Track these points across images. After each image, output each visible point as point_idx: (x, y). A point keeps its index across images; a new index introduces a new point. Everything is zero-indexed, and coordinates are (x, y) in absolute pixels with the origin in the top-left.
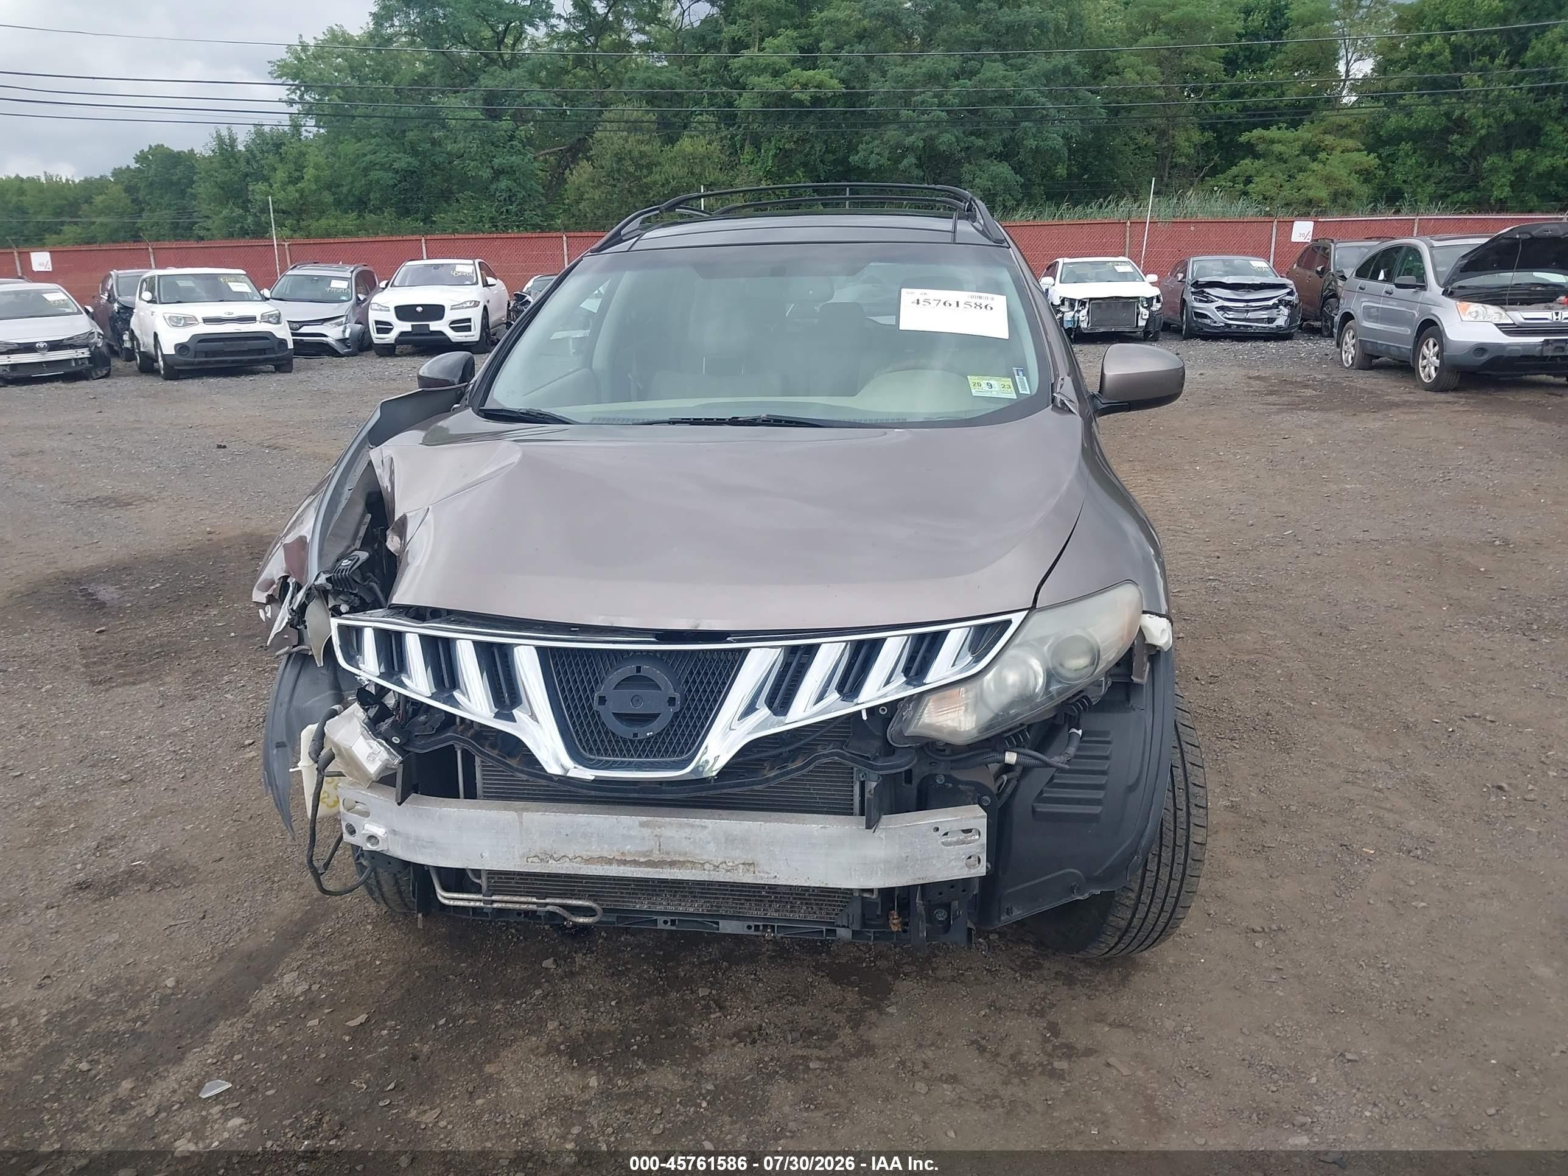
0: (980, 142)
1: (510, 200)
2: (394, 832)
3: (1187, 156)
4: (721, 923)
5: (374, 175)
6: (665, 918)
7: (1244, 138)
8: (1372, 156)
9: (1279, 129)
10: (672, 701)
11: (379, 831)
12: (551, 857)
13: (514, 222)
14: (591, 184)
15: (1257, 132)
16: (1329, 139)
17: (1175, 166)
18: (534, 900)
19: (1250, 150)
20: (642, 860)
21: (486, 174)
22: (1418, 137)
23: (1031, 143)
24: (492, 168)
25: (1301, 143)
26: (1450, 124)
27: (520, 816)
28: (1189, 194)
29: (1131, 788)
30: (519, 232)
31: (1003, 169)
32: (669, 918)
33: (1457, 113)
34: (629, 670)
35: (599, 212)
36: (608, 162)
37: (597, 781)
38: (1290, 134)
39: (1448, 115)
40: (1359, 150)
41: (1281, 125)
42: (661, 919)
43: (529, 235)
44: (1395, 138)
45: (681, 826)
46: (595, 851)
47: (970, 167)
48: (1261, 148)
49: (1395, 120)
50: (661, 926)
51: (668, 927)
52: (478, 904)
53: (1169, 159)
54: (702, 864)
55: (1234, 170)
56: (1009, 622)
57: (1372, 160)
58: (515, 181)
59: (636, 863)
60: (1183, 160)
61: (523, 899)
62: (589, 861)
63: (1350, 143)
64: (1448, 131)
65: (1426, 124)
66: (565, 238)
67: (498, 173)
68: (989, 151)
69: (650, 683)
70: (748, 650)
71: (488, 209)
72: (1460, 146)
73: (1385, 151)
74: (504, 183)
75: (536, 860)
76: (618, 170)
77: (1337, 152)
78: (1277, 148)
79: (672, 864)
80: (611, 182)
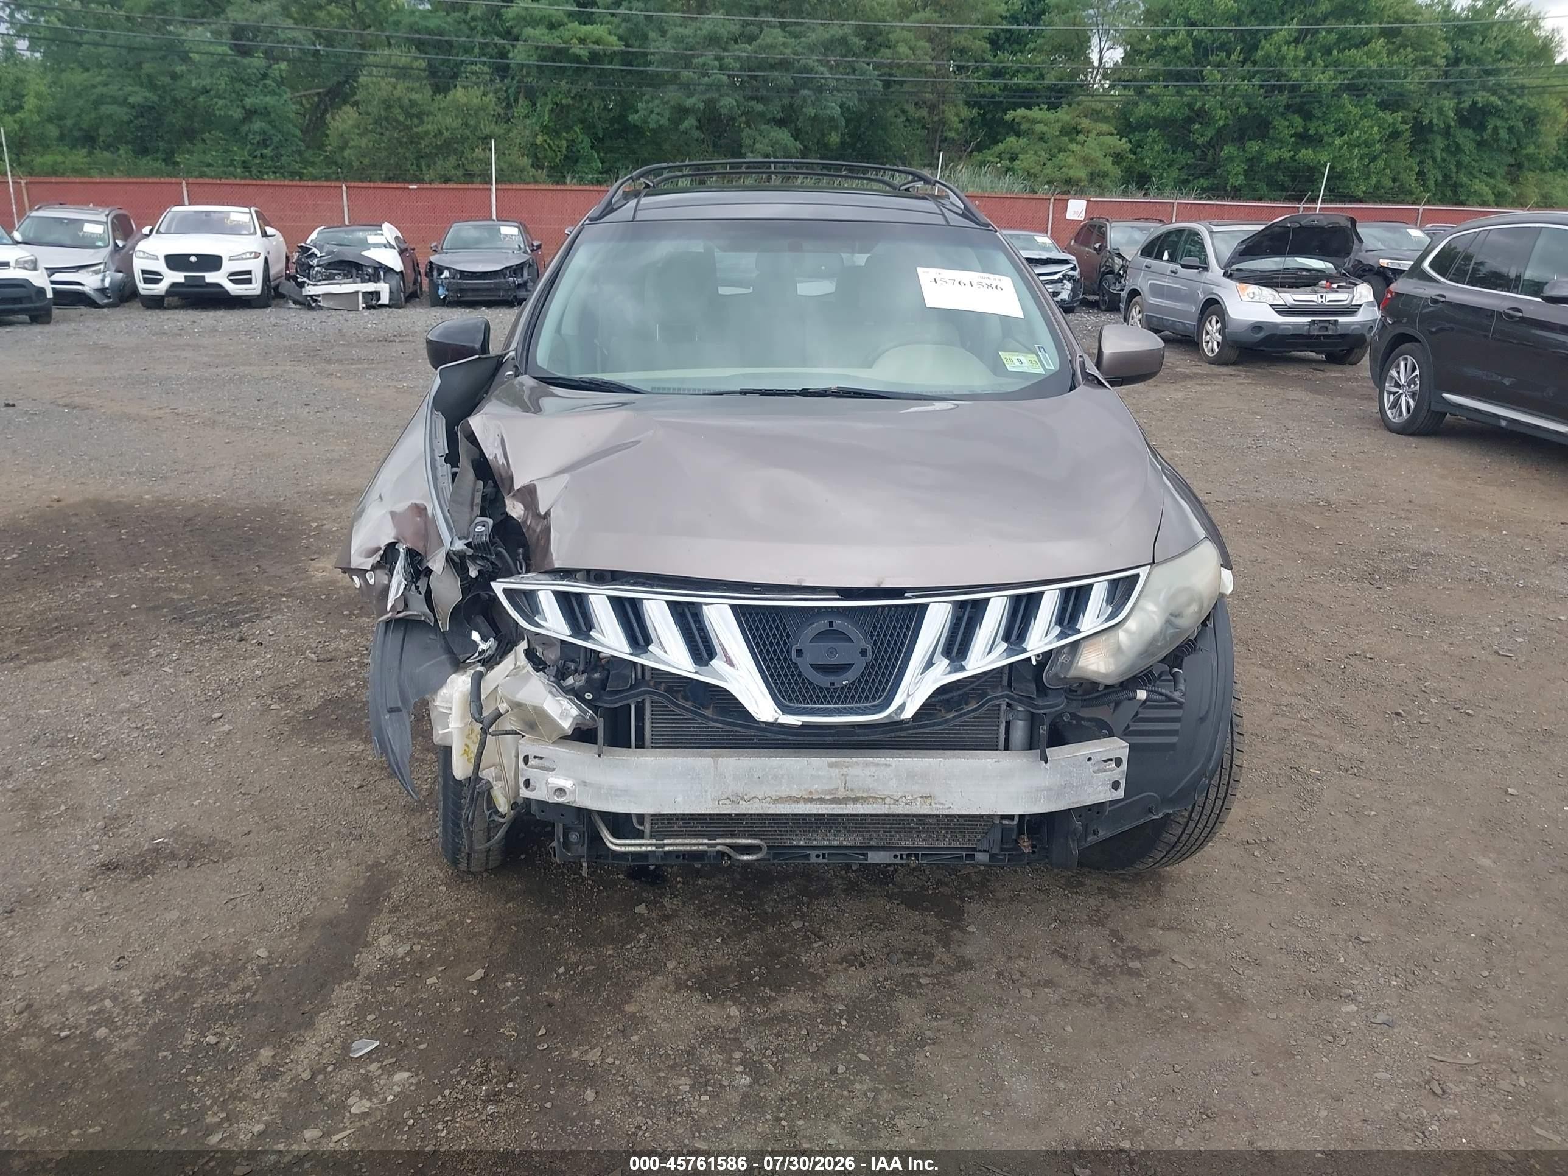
0: (760, 107)
1: (264, 143)
2: (585, 783)
3: (956, 130)
4: (870, 854)
5: (106, 109)
6: (818, 852)
7: (1009, 116)
8: (1124, 140)
9: (1041, 109)
10: (863, 652)
11: (567, 784)
12: (742, 798)
13: (270, 167)
14: (357, 131)
15: (1021, 112)
16: (1085, 123)
17: (944, 140)
18: (706, 841)
19: (1013, 129)
20: (828, 797)
21: (237, 114)
22: (1165, 124)
23: (811, 111)
24: (244, 107)
25: (1060, 124)
26: (1192, 114)
27: (716, 763)
28: (960, 167)
29: (1202, 719)
30: (276, 178)
31: (783, 136)
32: (820, 853)
33: (1199, 104)
34: (822, 625)
35: (366, 161)
36: (374, 109)
37: (805, 726)
38: (1051, 116)
39: (1190, 106)
40: (1112, 134)
41: (1042, 106)
42: (813, 853)
43: (287, 183)
44: (1144, 125)
45: (867, 765)
46: (784, 791)
47: (750, 132)
48: (1024, 126)
49: (1143, 109)
50: (813, 859)
51: (820, 860)
52: (649, 848)
53: (939, 133)
54: (884, 799)
55: (1001, 147)
56: (1138, 575)
57: (1123, 145)
58: (270, 122)
59: (822, 801)
60: (952, 134)
61: (694, 841)
62: (778, 800)
63: (1104, 127)
64: (1190, 120)
65: (1171, 113)
66: (344, 188)
67: (250, 114)
68: (769, 116)
69: (846, 638)
70: (926, 606)
71: (240, 154)
72: (1201, 135)
73: (1136, 137)
74: (258, 125)
75: (726, 802)
76: (386, 119)
77: (1093, 135)
78: (1040, 128)
79: (856, 800)
80: (379, 130)
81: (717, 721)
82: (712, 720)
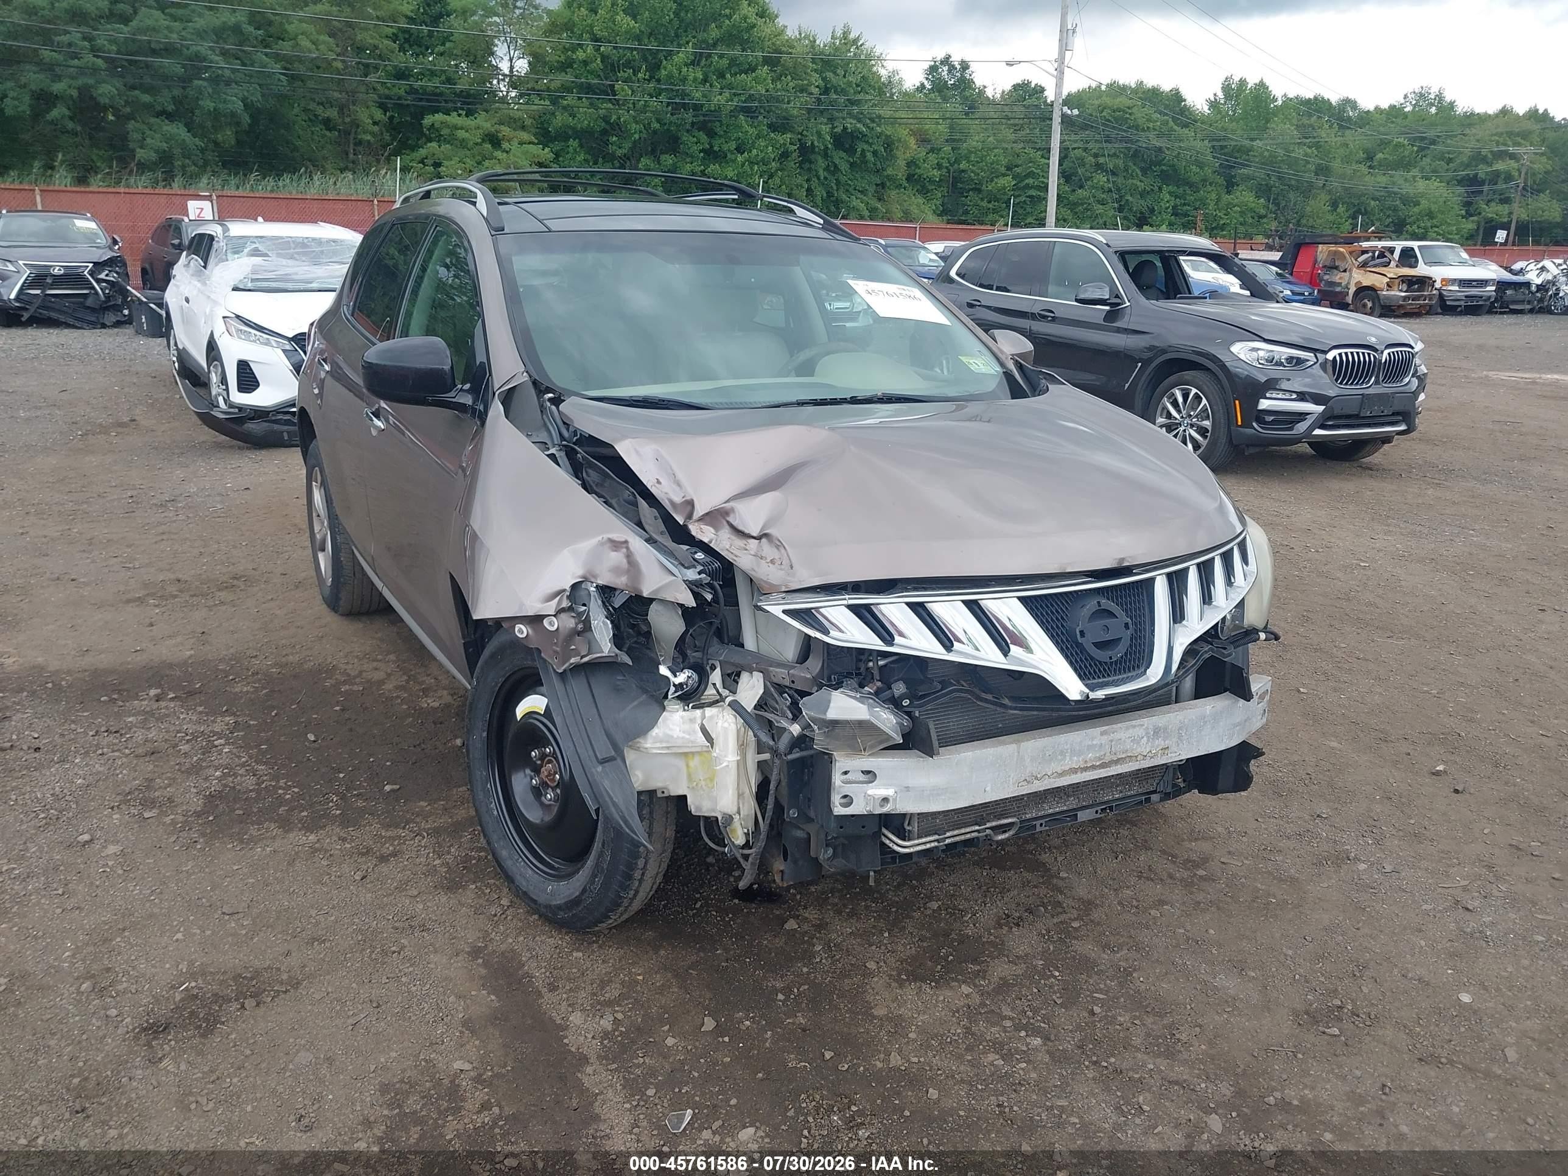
0: (146, 98)
2: (907, 788)
3: (373, 134)
4: (1079, 814)
6: (1041, 821)
7: (428, 120)
8: (547, 150)
9: (459, 115)
10: (1127, 626)
11: (889, 792)
12: (1036, 778)
15: (439, 117)
16: (505, 131)
17: (359, 143)
18: (977, 828)
19: (435, 135)
20: (1098, 764)
22: (583, 135)
23: (208, 104)
25: (481, 131)
26: (608, 127)
28: (383, 172)
31: (178, 130)
32: (1043, 821)
33: (614, 117)
37: (1108, 698)
38: (469, 122)
39: (605, 119)
40: (533, 143)
41: (460, 112)
42: (1038, 823)
44: (563, 136)
45: (1127, 728)
47: (137, 125)
48: (445, 132)
49: (560, 120)
50: (1038, 829)
51: (1043, 828)
52: (933, 845)
53: (352, 136)
54: (1136, 757)
55: (422, 152)
57: (546, 154)
60: (369, 137)
62: (1062, 774)
63: (525, 136)
64: (604, 132)
65: (589, 125)
68: (159, 108)
69: (1111, 615)
70: (1152, 579)
72: (618, 147)
73: (557, 146)
77: (515, 142)
78: (461, 134)
79: (1117, 762)
81: (1015, 709)
82: (1011, 708)
